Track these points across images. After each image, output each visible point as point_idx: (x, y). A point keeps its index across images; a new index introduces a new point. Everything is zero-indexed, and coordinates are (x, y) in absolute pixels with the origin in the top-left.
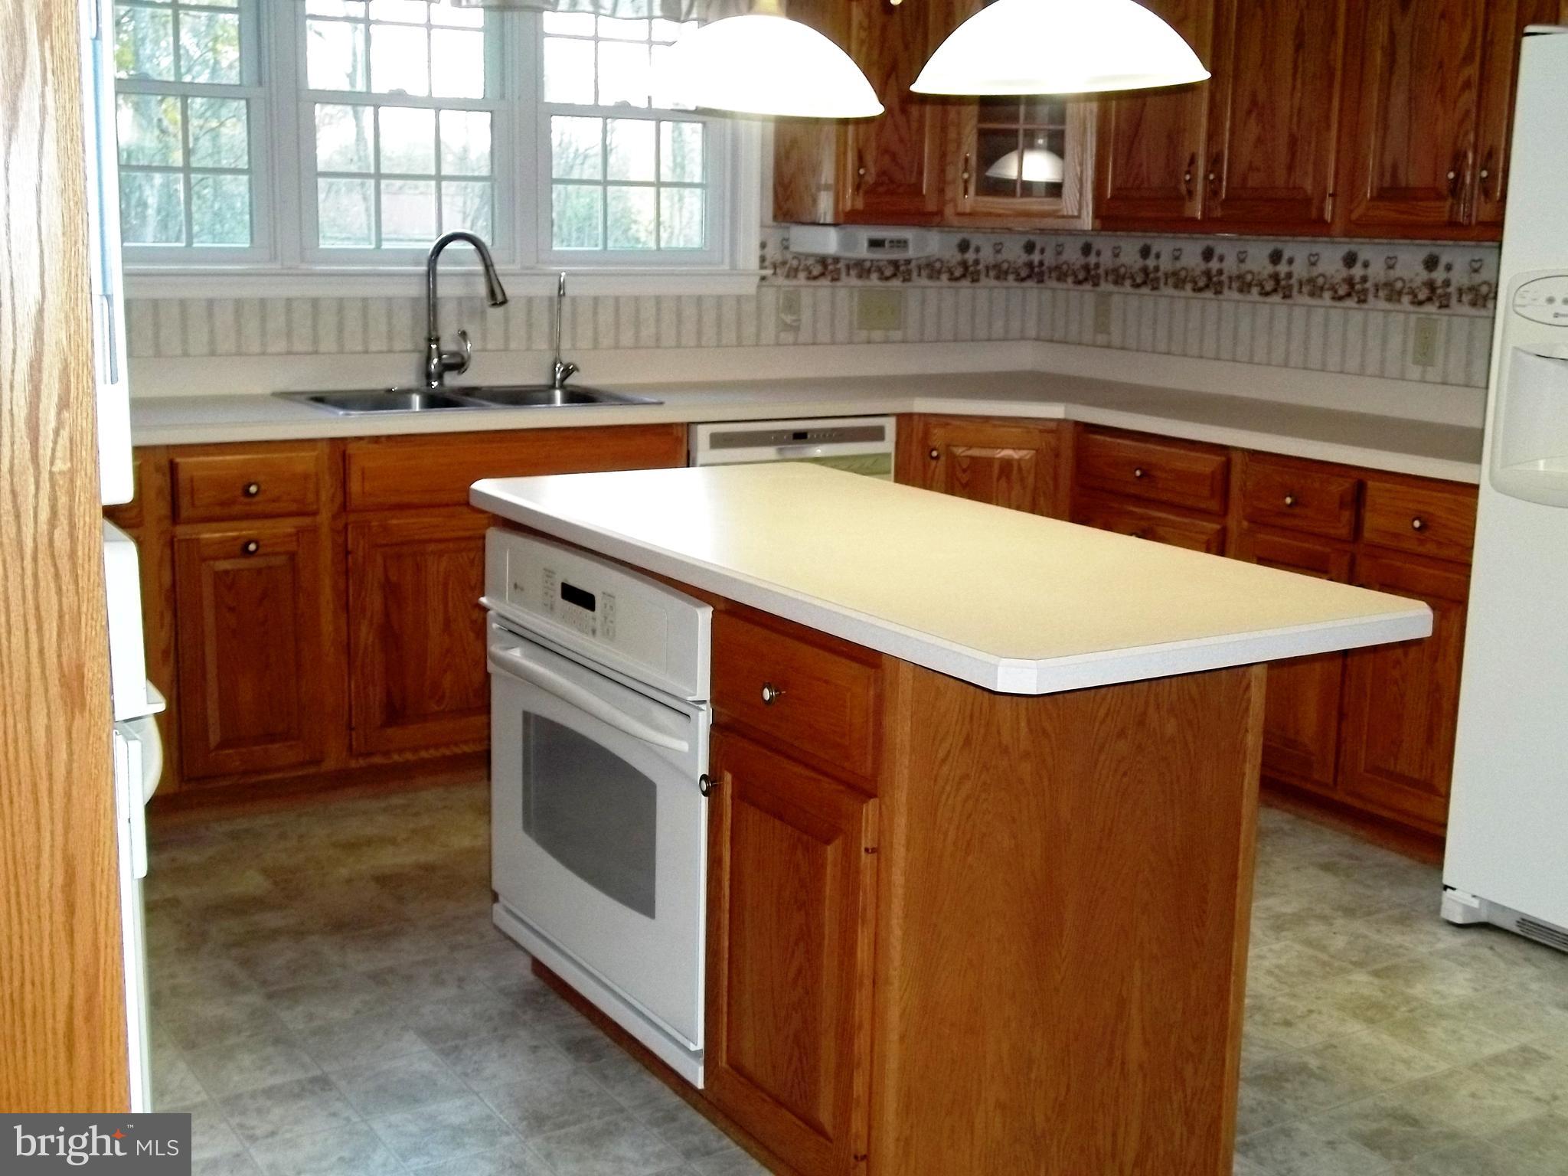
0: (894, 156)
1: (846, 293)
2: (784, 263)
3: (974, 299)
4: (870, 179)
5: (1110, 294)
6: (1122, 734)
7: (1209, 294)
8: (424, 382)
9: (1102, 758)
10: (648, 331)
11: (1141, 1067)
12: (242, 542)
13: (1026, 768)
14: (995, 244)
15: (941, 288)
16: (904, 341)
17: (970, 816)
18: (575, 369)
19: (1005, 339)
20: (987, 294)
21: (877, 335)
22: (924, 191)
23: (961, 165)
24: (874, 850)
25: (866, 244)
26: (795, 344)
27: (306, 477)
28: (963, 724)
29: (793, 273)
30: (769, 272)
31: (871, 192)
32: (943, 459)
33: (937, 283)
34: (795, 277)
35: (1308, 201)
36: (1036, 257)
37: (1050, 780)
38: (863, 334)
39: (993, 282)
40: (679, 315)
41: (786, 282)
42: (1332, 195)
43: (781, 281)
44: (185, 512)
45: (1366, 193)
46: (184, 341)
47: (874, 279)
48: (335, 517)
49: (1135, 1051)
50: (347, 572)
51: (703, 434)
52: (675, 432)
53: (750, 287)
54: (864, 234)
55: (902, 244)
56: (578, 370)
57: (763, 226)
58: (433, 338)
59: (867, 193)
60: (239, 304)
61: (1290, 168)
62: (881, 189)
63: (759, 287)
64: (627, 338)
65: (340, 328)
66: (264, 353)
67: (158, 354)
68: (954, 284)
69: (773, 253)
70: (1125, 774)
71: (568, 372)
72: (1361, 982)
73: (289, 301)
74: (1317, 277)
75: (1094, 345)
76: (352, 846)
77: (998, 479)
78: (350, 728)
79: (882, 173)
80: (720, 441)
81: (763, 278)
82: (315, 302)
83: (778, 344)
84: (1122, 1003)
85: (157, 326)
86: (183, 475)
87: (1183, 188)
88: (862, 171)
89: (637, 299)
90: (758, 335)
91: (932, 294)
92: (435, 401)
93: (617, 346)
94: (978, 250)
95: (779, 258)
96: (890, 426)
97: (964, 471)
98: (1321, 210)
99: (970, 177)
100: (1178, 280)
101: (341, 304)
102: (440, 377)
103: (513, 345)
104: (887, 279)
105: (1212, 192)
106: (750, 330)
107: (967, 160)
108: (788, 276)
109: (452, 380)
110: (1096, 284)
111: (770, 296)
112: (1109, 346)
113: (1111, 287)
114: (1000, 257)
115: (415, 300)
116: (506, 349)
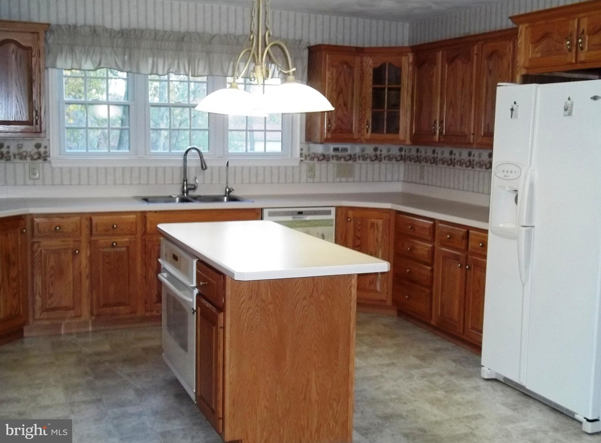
0: (342, 121)
1: (332, 165)
2: (309, 155)
3: (380, 167)
4: (333, 128)
5: (424, 166)
6: (305, 299)
7: (451, 166)
8: (182, 193)
9: (298, 305)
10: (261, 178)
11: (316, 401)
12: (112, 242)
13: (271, 307)
14: (388, 149)
15: (368, 163)
16: (354, 182)
17: (252, 319)
18: (233, 190)
19: (392, 181)
20: (384, 165)
21: (343, 179)
22: (353, 132)
23: (366, 123)
24: (222, 327)
25: (332, 149)
26: (313, 182)
27: (132, 223)
28: (249, 292)
29: (312, 159)
30: (303, 159)
31: (335, 131)
32: (352, 221)
33: (366, 162)
34: (313, 160)
35: (465, 136)
36: (403, 153)
37: (279, 311)
38: (338, 179)
39: (387, 162)
40: (272, 172)
41: (310, 162)
42: (473, 134)
43: (308, 161)
44: (94, 232)
45: (481, 134)
46: (106, 180)
47: (342, 161)
48: (142, 236)
49: (314, 396)
50: (146, 253)
51: (266, 212)
52: (257, 211)
53: (297, 164)
54: (332, 146)
55: (346, 150)
56: (234, 190)
57: (301, 143)
58: (185, 180)
59: (331, 132)
60: (123, 169)
61: (461, 125)
62: (338, 131)
63: (300, 163)
64: (253, 180)
65: (156, 175)
66: (131, 184)
67: (97, 184)
68: (372, 162)
69: (305, 152)
70: (306, 311)
71: (230, 191)
72: (440, 394)
73: (140, 168)
74: (481, 161)
75: (420, 184)
76: (141, 340)
77: (370, 229)
78: (146, 303)
79: (338, 126)
80: (271, 214)
81: (301, 161)
82: (148, 168)
83: (307, 182)
84: (308, 381)
85: (97, 175)
86: (94, 222)
87: (433, 131)
88: (330, 126)
89: (257, 167)
90: (300, 179)
91: (364, 166)
92: (183, 200)
93: (250, 183)
94: (381, 151)
95: (307, 154)
96: (333, 210)
97: (359, 225)
98: (469, 139)
99: (368, 127)
100: (443, 162)
101: (157, 168)
102: (187, 193)
103: (214, 182)
104: (347, 161)
105: (441, 133)
106: (297, 177)
107: (368, 122)
108: (311, 160)
109: (191, 193)
110: (420, 163)
111: (304, 167)
112: (424, 184)
113: (425, 164)
114: (389, 153)
115: (181, 167)
116: (212, 183)
